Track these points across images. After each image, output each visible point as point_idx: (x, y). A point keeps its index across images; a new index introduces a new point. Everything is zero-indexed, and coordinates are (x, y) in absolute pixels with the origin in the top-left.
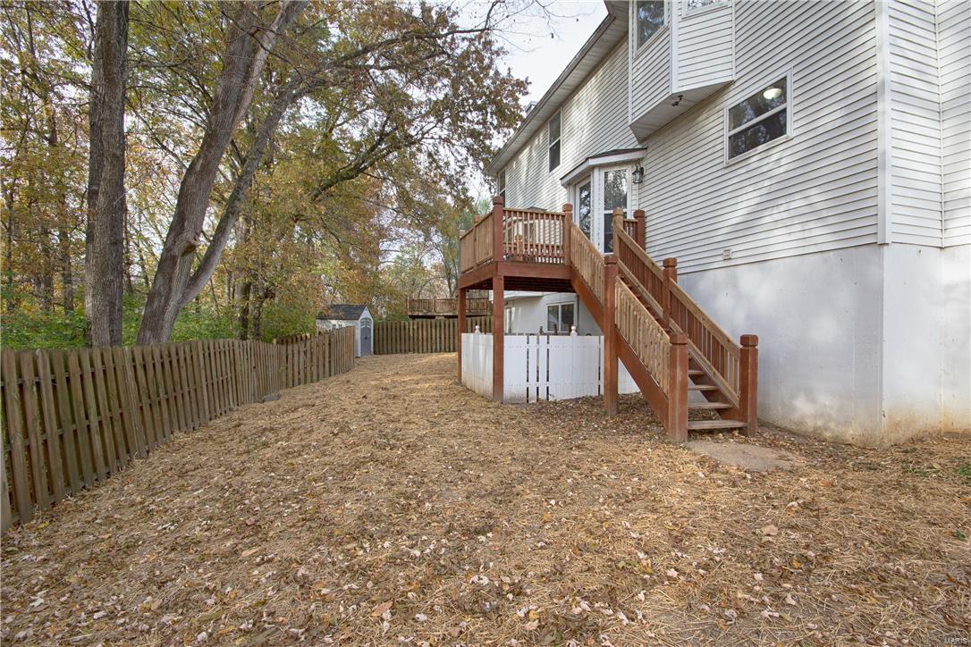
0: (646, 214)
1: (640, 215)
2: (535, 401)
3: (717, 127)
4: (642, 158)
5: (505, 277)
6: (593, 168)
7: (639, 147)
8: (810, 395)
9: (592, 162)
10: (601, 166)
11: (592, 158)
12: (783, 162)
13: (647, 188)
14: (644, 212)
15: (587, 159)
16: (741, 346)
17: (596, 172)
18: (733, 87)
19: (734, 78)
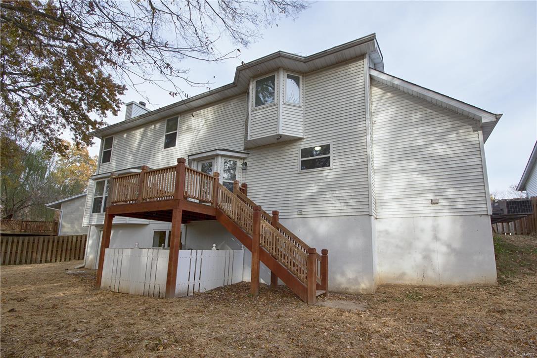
0: (248, 186)
1: (245, 185)
2: (192, 294)
3: (294, 155)
4: (246, 158)
5: (183, 210)
6: (218, 155)
7: (243, 151)
8: (343, 274)
9: (219, 152)
10: (222, 156)
11: (219, 150)
12: (328, 177)
13: (248, 173)
14: (247, 185)
15: (216, 150)
16: (321, 255)
17: (220, 159)
18: (303, 140)
19: (304, 137)
